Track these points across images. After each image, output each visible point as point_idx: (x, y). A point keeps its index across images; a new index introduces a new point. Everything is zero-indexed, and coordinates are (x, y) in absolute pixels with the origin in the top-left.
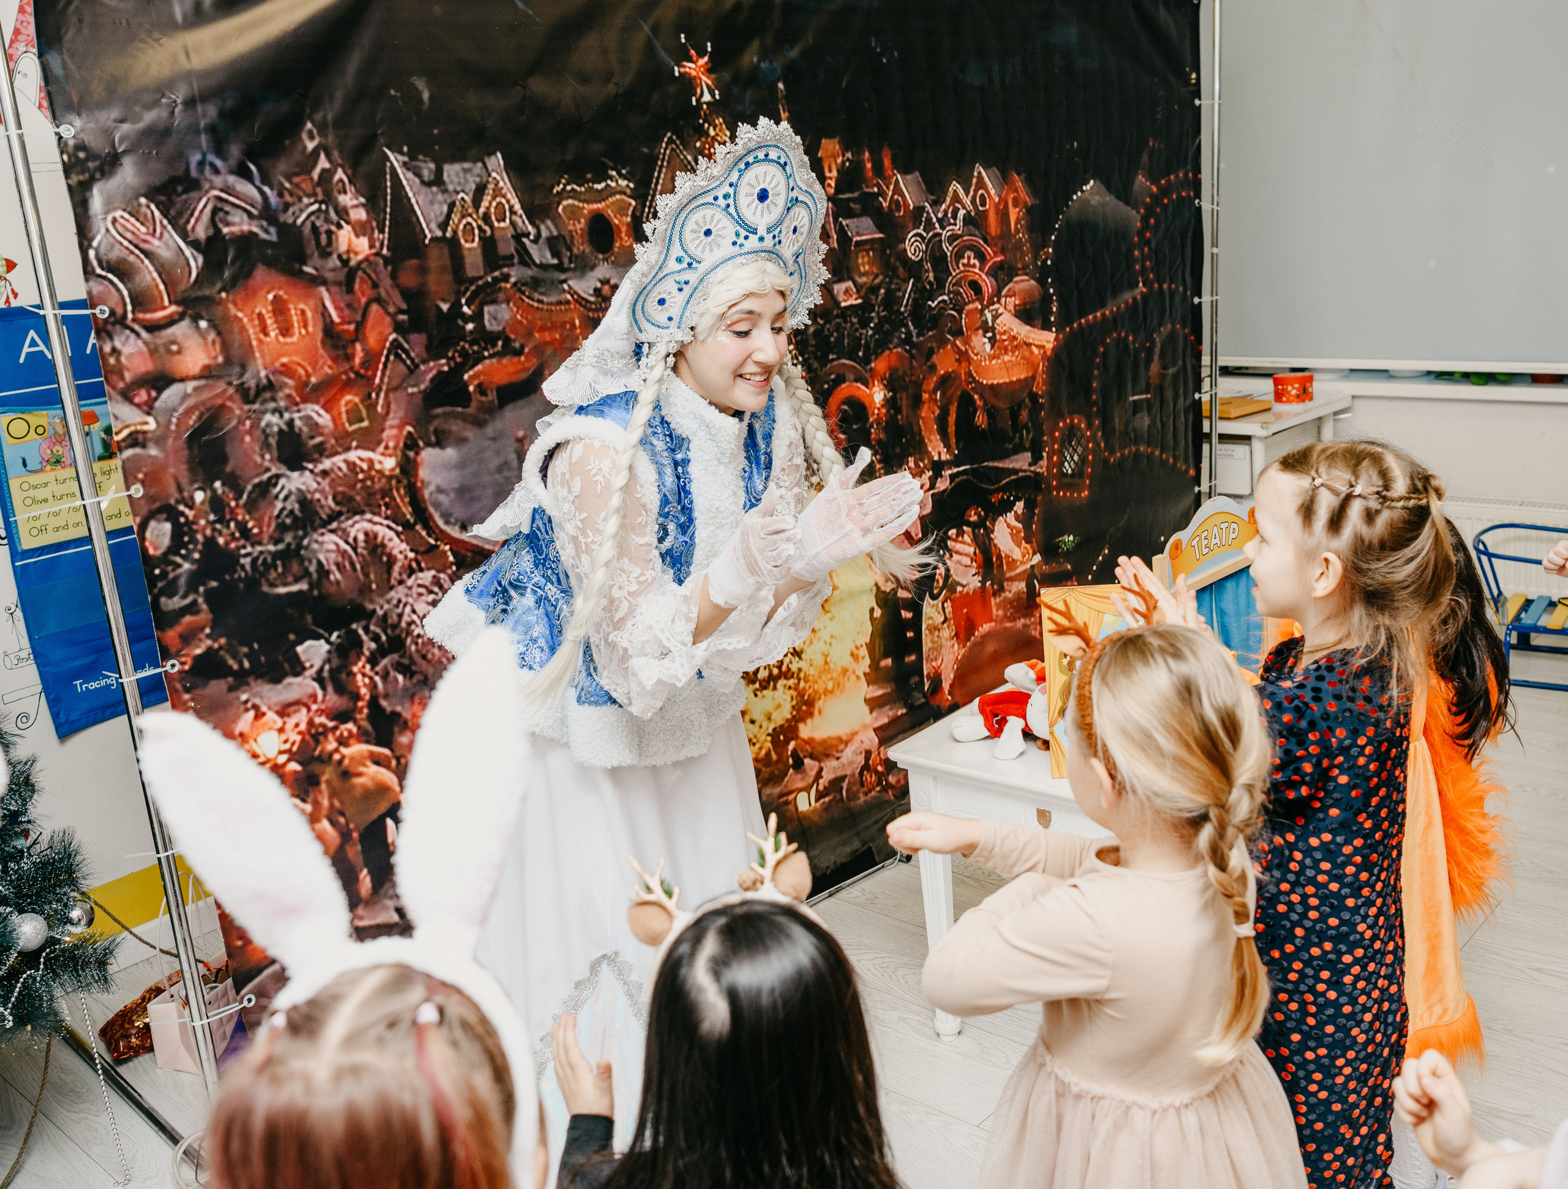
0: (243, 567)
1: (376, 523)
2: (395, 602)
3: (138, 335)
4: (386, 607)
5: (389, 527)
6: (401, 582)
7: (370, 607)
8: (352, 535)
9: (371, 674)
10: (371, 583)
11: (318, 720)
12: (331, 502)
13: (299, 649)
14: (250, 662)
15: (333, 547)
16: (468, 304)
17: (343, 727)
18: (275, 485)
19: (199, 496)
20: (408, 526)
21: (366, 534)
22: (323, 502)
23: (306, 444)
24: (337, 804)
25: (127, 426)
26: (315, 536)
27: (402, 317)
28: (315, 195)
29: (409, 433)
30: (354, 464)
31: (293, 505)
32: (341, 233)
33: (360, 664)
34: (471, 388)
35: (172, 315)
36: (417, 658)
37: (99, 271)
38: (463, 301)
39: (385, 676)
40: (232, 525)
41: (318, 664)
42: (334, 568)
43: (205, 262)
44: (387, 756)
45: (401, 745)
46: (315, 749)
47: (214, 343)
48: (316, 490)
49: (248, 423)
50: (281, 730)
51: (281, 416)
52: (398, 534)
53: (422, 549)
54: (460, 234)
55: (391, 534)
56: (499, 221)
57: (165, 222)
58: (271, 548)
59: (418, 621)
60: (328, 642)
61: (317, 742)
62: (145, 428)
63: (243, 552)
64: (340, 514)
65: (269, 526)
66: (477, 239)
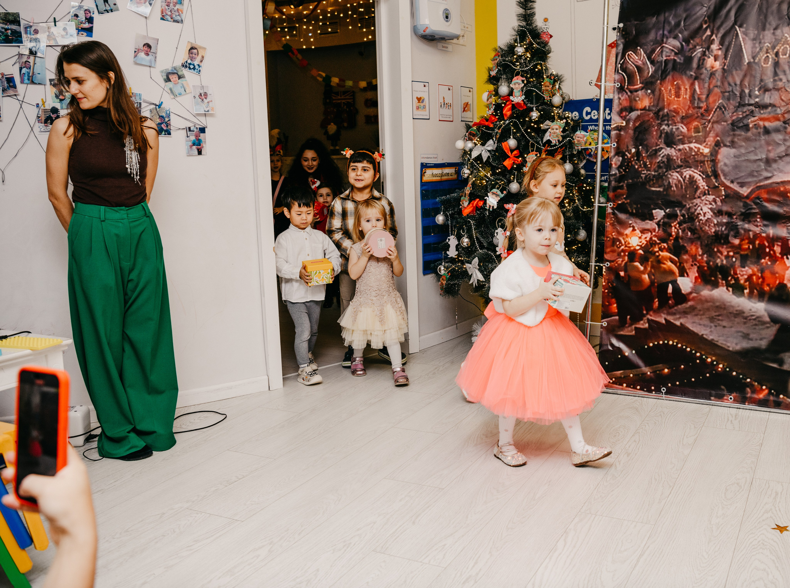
0: (642, 178)
1: (695, 173)
2: (695, 204)
3: (627, 93)
4: (691, 205)
5: (700, 175)
6: (699, 197)
7: (684, 203)
8: (684, 175)
9: (678, 228)
10: (687, 194)
11: (654, 238)
12: (679, 161)
13: (654, 211)
14: (635, 211)
15: (676, 178)
16: (759, 90)
17: (662, 244)
18: (660, 151)
19: (633, 150)
20: (708, 176)
21: (690, 176)
22: (676, 160)
23: (675, 138)
24: (653, 271)
25: (617, 123)
26: (670, 172)
27: (727, 94)
28: (702, 45)
29: (718, 140)
30: (692, 148)
31: (665, 160)
32: (709, 60)
33: (675, 223)
34: (751, 126)
35: (640, 87)
36: (698, 228)
37: (620, 71)
38: (756, 89)
39: (683, 231)
40: (642, 162)
41: (659, 219)
42: (674, 185)
43: (655, 70)
44: (676, 261)
45: (683, 259)
46: (650, 249)
47: (651, 98)
48: (675, 156)
49: (656, 128)
50: (640, 238)
51: (669, 126)
52: (703, 178)
53: (711, 186)
54: (762, 61)
55: (700, 178)
56: (783, 55)
57: (645, 55)
58: (653, 173)
59: (702, 214)
60: (665, 212)
61: (652, 246)
62: (622, 125)
63: (643, 172)
64: (681, 166)
65: (654, 165)
66: (770, 63)
